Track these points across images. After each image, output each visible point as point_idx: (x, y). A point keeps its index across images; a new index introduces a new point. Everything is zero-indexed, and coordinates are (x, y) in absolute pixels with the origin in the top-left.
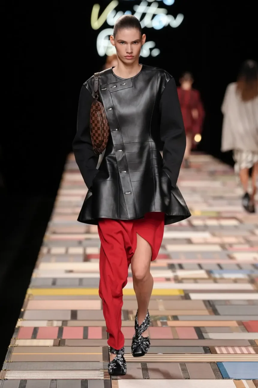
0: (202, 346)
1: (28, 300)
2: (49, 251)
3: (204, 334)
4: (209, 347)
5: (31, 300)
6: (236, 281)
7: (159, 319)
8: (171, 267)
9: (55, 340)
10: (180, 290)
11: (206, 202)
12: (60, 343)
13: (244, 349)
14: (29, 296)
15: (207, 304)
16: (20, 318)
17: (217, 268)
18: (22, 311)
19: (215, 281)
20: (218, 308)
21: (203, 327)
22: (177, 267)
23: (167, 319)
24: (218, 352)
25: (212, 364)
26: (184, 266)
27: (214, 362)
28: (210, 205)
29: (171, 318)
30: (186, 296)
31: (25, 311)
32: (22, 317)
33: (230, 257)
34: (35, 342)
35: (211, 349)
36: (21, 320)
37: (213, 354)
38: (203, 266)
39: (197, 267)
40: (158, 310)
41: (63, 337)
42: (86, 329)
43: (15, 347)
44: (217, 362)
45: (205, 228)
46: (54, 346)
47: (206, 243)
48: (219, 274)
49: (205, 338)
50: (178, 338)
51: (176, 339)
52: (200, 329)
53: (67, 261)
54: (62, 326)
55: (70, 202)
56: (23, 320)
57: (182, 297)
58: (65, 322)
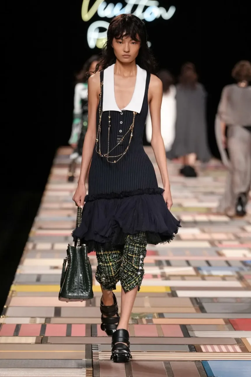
0: (187, 345)
1: (11, 297)
2: (34, 247)
3: (190, 332)
4: (195, 345)
5: (14, 296)
6: (224, 278)
7: (145, 317)
8: (159, 264)
9: (37, 337)
10: (166, 287)
11: (196, 198)
12: (43, 340)
13: (230, 348)
14: (12, 293)
15: (194, 301)
16: (2, 315)
17: (206, 264)
18: (5, 308)
19: (203, 278)
20: (205, 305)
21: (189, 325)
22: (165, 263)
23: (153, 316)
24: (204, 350)
25: (197, 363)
26: (172, 263)
27: (199, 361)
28: (201, 201)
29: (157, 316)
30: (173, 293)
31: (7, 307)
32: (4, 314)
33: (220, 254)
34: (17, 340)
35: (196, 347)
36: (3, 317)
37: (198, 352)
38: (191, 262)
39: (185, 263)
40: (144, 307)
41: (46, 335)
42: (69, 326)
44: (202, 360)
45: (195, 224)
46: (36, 343)
47: (195, 240)
48: (208, 271)
49: (191, 335)
50: (163, 336)
51: (161, 337)
52: (186, 327)
53: (53, 257)
54: (45, 323)
55: (58, 197)
56: (5, 317)
57: (169, 294)
58: (48, 319)
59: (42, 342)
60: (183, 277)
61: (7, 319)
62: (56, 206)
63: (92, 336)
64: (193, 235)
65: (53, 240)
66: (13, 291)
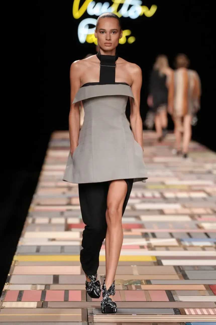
0: (172, 308)
1: (14, 266)
2: (33, 222)
3: (175, 297)
4: (179, 309)
5: (17, 266)
6: (204, 248)
7: (134, 283)
8: (145, 235)
9: (38, 302)
10: (152, 257)
11: (177, 176)
12: (43, 305)
13: (211, 311)
14: (15, 262)
15: (178, 269)
16: (7, 283)
17: (187, 236)
18: (9, 276)
19: (185, 249)
20: (187, 272)
21: (174, 290)
22: (150, 235)
23: (141, 283)
24: (187, 313)
26: (157, 235)
27: (183, 323)
28: (181, 179)
29: (145, 283)
30: (158, 262)
31: (11, 275)
32: (8, 282)
33: (199, 227)
34: (20, 304)
35: (180, 311)
36: (7, 284)
37: (182, 315)
38: (174, 235)
39: (169, 236)
40: (133, 275)
41: (46, 300)
42: (67, 292)
43: (1, 308)
44: (186, 322)
45: (177, 200)
46: (37, 307)
47: (177, 214)
48: (189, 242)
49: (175, 300)
50: (151, 301)
51: (148, 301)
52: (171, 293)
53: (50, 230)
54: (45, 290)
55: (53, 176)
56: (9, 284)
57: (154, 263)
58: (48, 286)
59: (43, 307)
60: (167, 248)
61: (11, 286)
62: (52, 184)
63: (87, 300)
64: (176, 210)
65: (50, 215)
66: (15, 261)
